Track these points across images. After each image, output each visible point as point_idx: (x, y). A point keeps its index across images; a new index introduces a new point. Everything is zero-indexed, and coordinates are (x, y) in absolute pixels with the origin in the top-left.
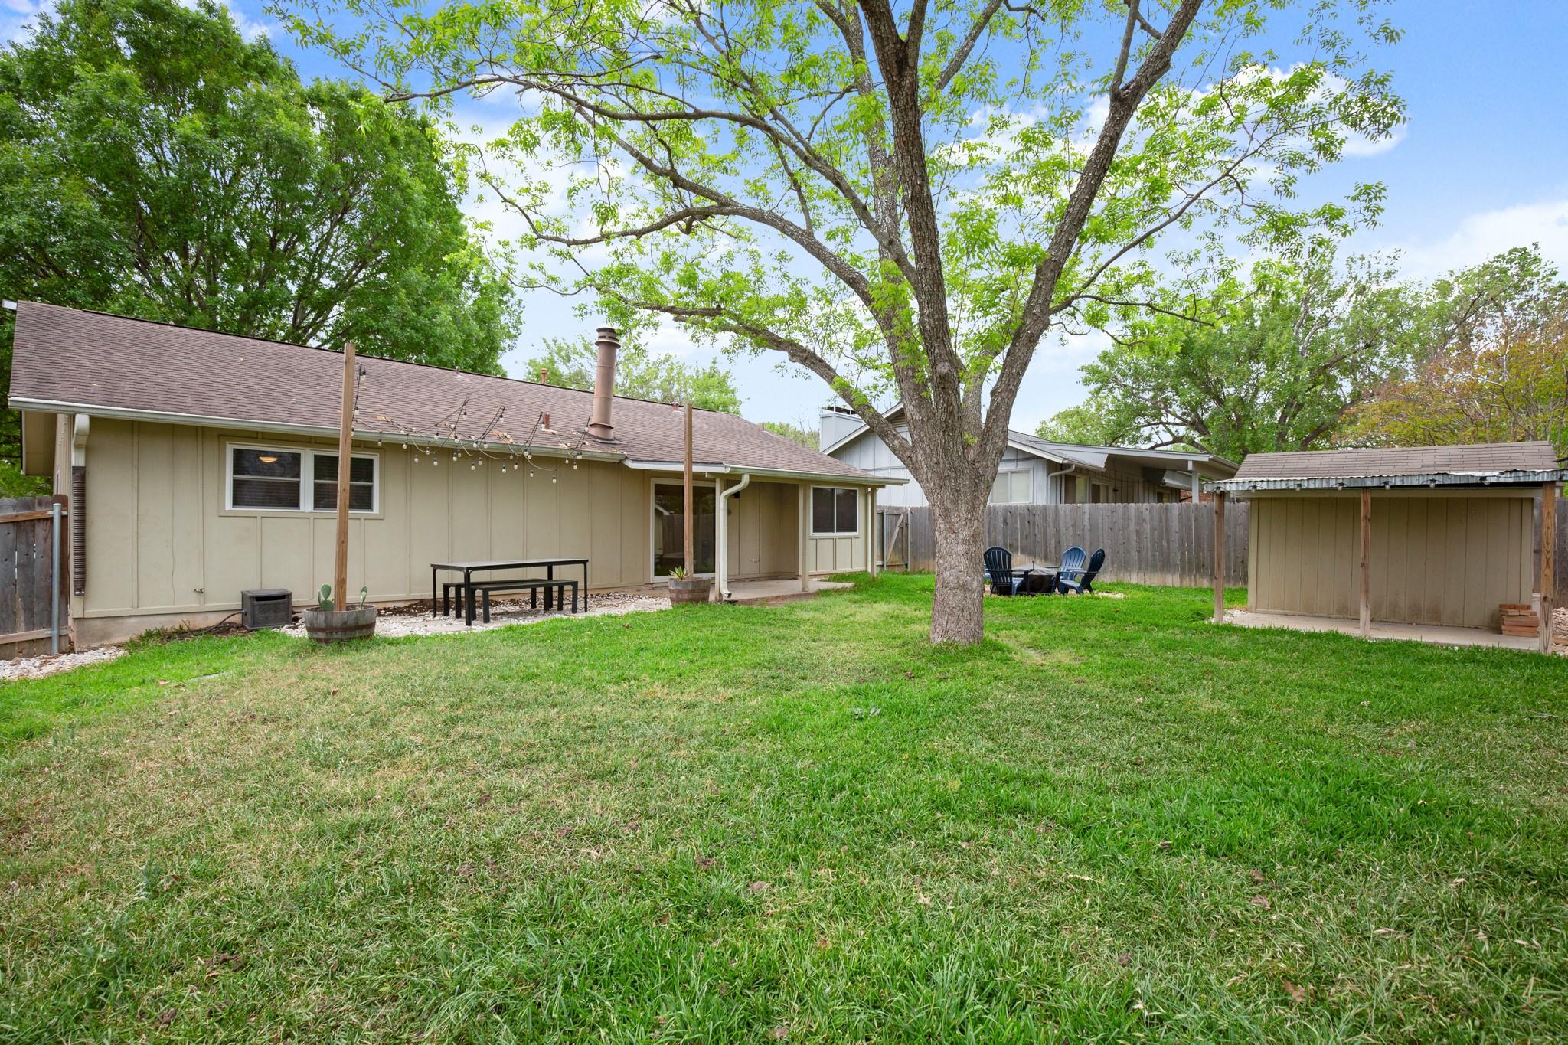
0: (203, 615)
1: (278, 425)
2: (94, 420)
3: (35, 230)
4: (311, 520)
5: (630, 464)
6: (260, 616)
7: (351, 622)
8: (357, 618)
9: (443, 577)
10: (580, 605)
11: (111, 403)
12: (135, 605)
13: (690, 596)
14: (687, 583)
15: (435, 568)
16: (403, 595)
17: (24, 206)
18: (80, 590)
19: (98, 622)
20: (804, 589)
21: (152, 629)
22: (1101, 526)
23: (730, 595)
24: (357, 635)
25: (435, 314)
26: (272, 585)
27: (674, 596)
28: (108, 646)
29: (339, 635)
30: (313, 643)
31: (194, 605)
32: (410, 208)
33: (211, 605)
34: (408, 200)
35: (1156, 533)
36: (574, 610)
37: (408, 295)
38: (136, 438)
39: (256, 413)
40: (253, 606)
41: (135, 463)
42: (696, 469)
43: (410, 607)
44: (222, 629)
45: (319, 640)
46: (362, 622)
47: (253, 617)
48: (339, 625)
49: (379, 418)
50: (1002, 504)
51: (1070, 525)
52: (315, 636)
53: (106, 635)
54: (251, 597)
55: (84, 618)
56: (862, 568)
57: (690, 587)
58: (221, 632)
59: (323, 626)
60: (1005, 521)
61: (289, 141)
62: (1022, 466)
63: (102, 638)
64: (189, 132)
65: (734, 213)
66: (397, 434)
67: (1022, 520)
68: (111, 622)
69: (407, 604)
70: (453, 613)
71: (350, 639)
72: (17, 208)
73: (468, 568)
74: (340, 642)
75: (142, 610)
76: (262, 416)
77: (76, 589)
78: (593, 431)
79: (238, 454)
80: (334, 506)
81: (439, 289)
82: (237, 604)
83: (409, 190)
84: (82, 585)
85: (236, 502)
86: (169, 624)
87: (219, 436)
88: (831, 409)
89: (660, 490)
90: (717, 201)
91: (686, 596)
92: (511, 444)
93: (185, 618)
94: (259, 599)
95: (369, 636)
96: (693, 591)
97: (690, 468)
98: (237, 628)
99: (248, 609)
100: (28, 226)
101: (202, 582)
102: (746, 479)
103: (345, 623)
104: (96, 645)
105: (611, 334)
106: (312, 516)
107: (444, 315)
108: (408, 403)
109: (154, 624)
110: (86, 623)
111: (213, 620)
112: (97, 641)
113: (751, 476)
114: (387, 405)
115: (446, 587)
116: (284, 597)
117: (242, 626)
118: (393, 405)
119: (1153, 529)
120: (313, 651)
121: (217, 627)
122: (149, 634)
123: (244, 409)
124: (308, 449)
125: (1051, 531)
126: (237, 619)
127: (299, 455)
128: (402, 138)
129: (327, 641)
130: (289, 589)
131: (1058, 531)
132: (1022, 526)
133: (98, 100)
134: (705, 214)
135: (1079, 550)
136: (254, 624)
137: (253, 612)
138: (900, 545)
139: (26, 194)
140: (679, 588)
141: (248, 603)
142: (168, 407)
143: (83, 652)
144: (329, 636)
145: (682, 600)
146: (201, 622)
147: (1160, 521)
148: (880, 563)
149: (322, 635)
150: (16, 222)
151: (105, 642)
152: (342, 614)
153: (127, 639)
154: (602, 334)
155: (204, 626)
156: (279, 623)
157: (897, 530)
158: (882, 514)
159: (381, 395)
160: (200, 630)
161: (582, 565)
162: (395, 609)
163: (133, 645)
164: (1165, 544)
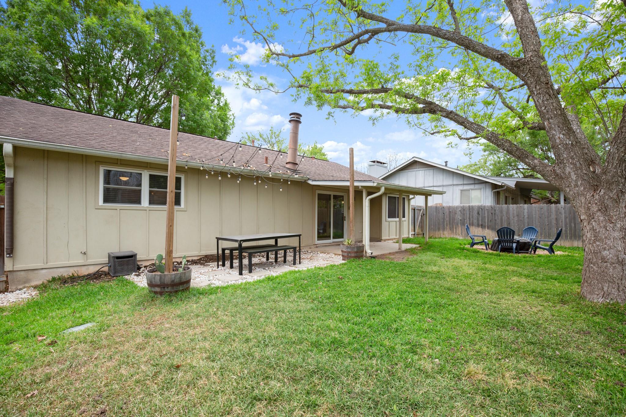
0: (86, 267)
1: (129, 155)
2: (15, 148)
3: (14, 68)
4: (148, 211)
5: (310, 182)
6: (119, 268)
7: (177, 280)
8: (180, 277)
9: (224, 244)
10: (297, 261)
11: (27, 138)
12: (45, 262)
13: (355, 255)
14: (354, 248)
15: (218, 239)
16: (196, 253)
17: (9, 56)
18: (9, 254)
19: (22, 273)
20: (400, 249)
21: (56, 276)
22: (534, 216)
23: (372, 253)
24: (181, 289)
25: (202, 115)
26: (125, 249)
27: (346, 254)
28: (29, 288)
29: (169, 289)
30: (152, 295)
31: (81, 261)
32: (191, 65)
33: (90, 261)
34: (191, 62)
35: (568, 219)
36: (295, 263)
37: (190, 105)
38: (46, 162)
39: (117, 148)
40: (115, 262)
41: (46, 176)
42: (356, 184)
43: (200, 259)
44: (97, 276)
45: (156, 293)
46: (184, 280)
47: (115, 269)
48: (169, 283)
49: (184, 154)
50: (467, 205)
51: (515, 215)
52: (153, 290)
53: (27, 281)
54: (114, 257)
55: (13, 271)
56: (407, 236)
57: (356, 250)
58: (96, 278)
59: (159, 283)
60: (478, 213)
61: (136, 29)
62: (477, 186)
63: (25, 282)
64: (90, 24)
65: (396, 30)
66: (195, 163)
67: (488, 212)
68: (30, 273)
69: (199, 258)
70: (228, 263)
71: (176, 292)
72: (5, 57)
73: (241, 241)
74: (170, 294)
75: (50, 265)
76: (120, 150)
77: (7, 254)
78: (288, 166)
79: (108, 174)
80: (164, 203)
81: (203, 104)
82: (106, 260)
83: (191, 57)
84: (11, 251)
85: (106, 200)
86: (66, 273)
87: (96, 162)
88: (374, 162)
89: (321, 197)
90: (386, 23)
91: (353, 255)
92: (254, 170)
93: (76, 269)
94: (118, 258)
95: (188, 288)
96: (356, 252)
97: (353, 184)
98: (106, 275)
99: (112, 264)
100: (10, 66)
101: (85, 248)
102: (383, 190)
103: (173, 281)
104: (21, 287)
105: (297, 116)
106: (148, 209)
107: (207, 114)
108: (197, 149)
109: (57, 273)
110: (15, 273)
111: (92, 270)
112: (22, 284)
113: (385, 189)
114: (187, 149)
115: (223, 250)
116: (132, 257)
117: (109, 273)
118: (190, 150)
119: (566, 218)
120: (152, 300)
121: (94, 274)
122: (54, 279)
123: (110, 146)
124: (146, 171)
125: (505, 218)
126: (106, 269)
127: (141, 174)
128: (187, 35)
129: (161, 294)
130: (136, 252)
131: (508, 218)
132: (488, 215)
133: (48, 7)
134: (375, 32)
135: (533, 228)
136: (115, 273)
137: (115, 266)
138: (421, 224)
139: (10, 50)
140: (349, 250)
141: (112, 260)
142: (64, 142)
143: (13, 292)
144: (163, 290)
145: (351, 257)
146: (85, 271)
147: (570, 213)
148: (413, 233)
149: (158, 289)
150: (4, 64)
151: (27, 285)
152: (171, 275)
153: (41, 282)
154: (292, 116)
155: (86, 273)
156: (129, 273)
157: (420, 217)
158: (414, 209)
159: (183, 145)
160: (84, 276)
161: (298, 238)
162: (192, 261)
163: (43, 288)
164: (573, 225)
